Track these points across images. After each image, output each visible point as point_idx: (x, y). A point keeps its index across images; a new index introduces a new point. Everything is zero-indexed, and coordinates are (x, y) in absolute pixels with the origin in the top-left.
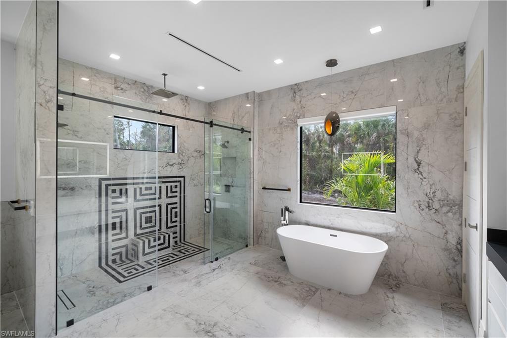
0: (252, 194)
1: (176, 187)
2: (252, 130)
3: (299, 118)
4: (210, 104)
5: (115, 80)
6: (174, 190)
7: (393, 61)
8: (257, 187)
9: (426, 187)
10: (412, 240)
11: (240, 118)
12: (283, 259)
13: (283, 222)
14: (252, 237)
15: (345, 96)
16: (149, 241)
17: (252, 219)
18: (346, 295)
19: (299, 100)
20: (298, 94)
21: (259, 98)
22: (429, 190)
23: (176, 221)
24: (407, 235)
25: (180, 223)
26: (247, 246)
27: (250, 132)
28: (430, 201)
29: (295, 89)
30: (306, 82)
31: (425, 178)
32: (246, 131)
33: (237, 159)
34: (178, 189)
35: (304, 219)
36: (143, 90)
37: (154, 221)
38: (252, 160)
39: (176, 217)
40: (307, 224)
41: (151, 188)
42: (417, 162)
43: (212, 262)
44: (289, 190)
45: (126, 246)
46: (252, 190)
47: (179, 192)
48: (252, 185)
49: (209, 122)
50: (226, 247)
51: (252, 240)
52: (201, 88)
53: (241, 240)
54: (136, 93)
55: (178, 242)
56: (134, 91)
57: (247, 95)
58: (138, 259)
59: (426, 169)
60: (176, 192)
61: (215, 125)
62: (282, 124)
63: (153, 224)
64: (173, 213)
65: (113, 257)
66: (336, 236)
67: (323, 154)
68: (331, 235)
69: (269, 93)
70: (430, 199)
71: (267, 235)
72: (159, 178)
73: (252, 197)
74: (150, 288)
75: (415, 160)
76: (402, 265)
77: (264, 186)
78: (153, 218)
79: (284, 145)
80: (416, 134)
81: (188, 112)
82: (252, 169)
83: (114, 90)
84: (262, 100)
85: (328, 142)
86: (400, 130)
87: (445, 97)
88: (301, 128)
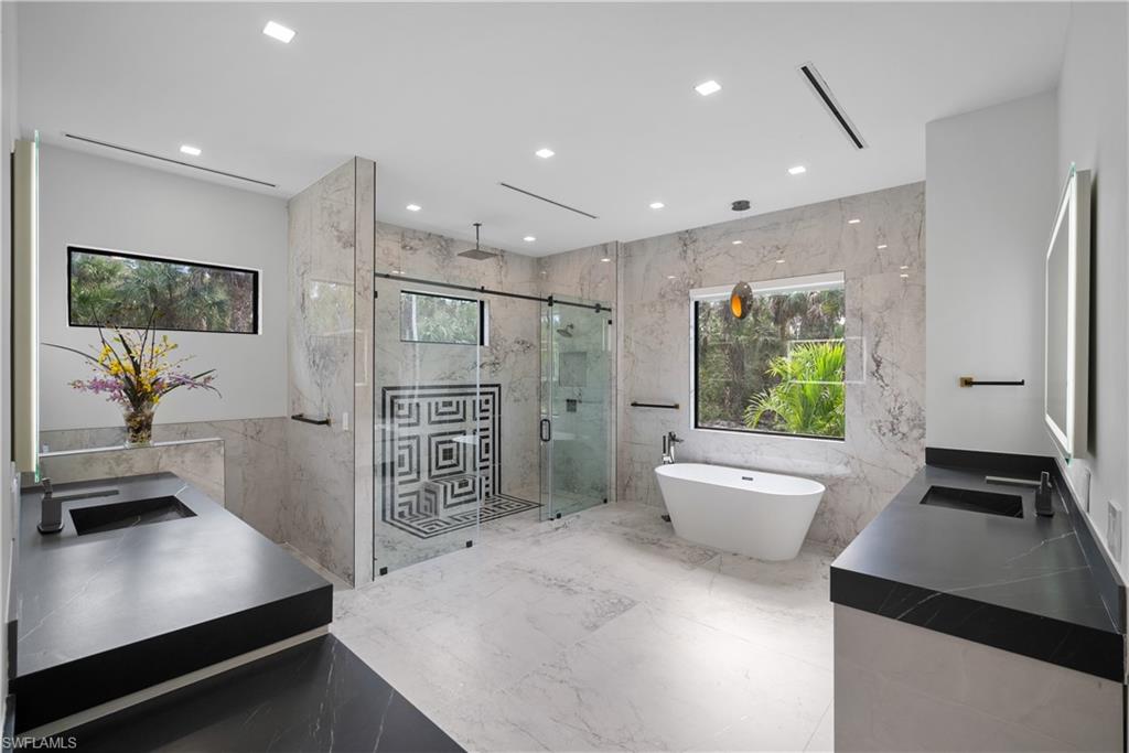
0: (614, 414)
1: (487, 402)
2: (614, 306)
3: (692, 287)
4: (539, 260)
5: (403, 236)
6: (484, 407)
7: (840, 200)
8: (622, 403)
9: (887, 400)
10: (868, 484)
11: (593, 286)
12: (667, 519)
13: (665, 459)
14: (614, 486)
15: (766, 253)
16: (453, 486)
17: (614, 457)
18: (759, 560)
19: (692, 258)
20: (691, 246)
21: (625, 252)
22: (893, 404)
23: (487, 460)
24: (862, 475)
25: (494, 462)
26: (605, 501)
27: (610, 310)
28: (895, 421)
29: (686, 239)
30: (704, 228)
31: (887, 385)
32: (604, 309)
33: (588, 355)
34: (490, 406)
35: (700, 455)
36: (439, 247)
37: (455, 457)
38: (614, 358)
39: (487, 452)
40: (707, 463)
41: (450, 404)
42: (875, 360)
43: (552, 520)
44: (676, 407)
45: (416, 493)
46: (614, 406)
47: (491, 410)
48: (614, 399)
49: (546, 298)
50: (571, 502)
51: (613, 492)
52: (529, 239)
53: (596, 493)
54: (430, 253)
55: (491, 494)
56: (427, 249)
57: (605, 247)
58: (436, 513)
59: (888, 370)
60: (488, 410)
61: (556, 302)
62: (663, 296)
63: (454, 461)
64: (483, 446)
65: (400, 509)
66: (751, 479)
67: (761, 339)
68: (744, 478)
69: (642, 243)
70: (894, 417)
71: (639, 483)
72: (481, 386)
73: (614, 418)
74: (469, 544)
75: (873, 356)
76: (855, 522)
77: (633, 401)
78: (455, 452)
79: (668, 332)
80: (874, 316)
81: (506, 276)
82: (614, 373)
83: (401, 250)
84: (630, 256)
85: (773, 314)
86: (851, 310)
87: (915, 260)
88: (697, 303)
